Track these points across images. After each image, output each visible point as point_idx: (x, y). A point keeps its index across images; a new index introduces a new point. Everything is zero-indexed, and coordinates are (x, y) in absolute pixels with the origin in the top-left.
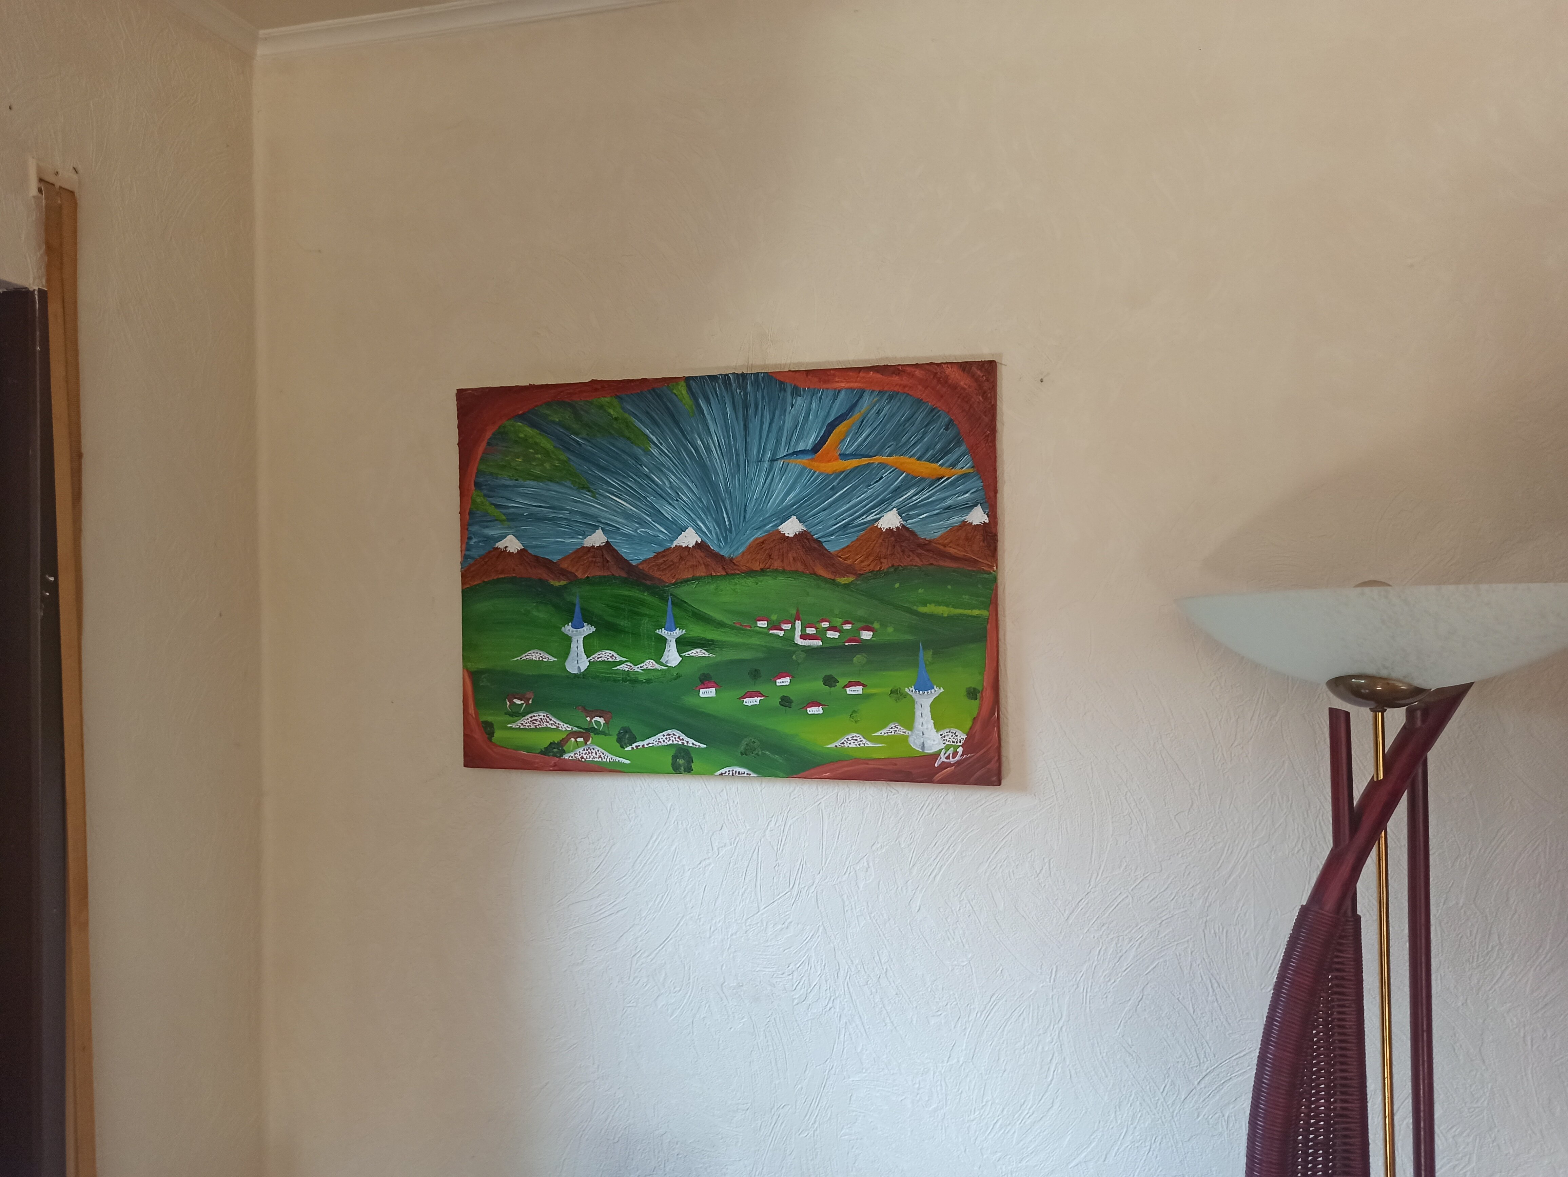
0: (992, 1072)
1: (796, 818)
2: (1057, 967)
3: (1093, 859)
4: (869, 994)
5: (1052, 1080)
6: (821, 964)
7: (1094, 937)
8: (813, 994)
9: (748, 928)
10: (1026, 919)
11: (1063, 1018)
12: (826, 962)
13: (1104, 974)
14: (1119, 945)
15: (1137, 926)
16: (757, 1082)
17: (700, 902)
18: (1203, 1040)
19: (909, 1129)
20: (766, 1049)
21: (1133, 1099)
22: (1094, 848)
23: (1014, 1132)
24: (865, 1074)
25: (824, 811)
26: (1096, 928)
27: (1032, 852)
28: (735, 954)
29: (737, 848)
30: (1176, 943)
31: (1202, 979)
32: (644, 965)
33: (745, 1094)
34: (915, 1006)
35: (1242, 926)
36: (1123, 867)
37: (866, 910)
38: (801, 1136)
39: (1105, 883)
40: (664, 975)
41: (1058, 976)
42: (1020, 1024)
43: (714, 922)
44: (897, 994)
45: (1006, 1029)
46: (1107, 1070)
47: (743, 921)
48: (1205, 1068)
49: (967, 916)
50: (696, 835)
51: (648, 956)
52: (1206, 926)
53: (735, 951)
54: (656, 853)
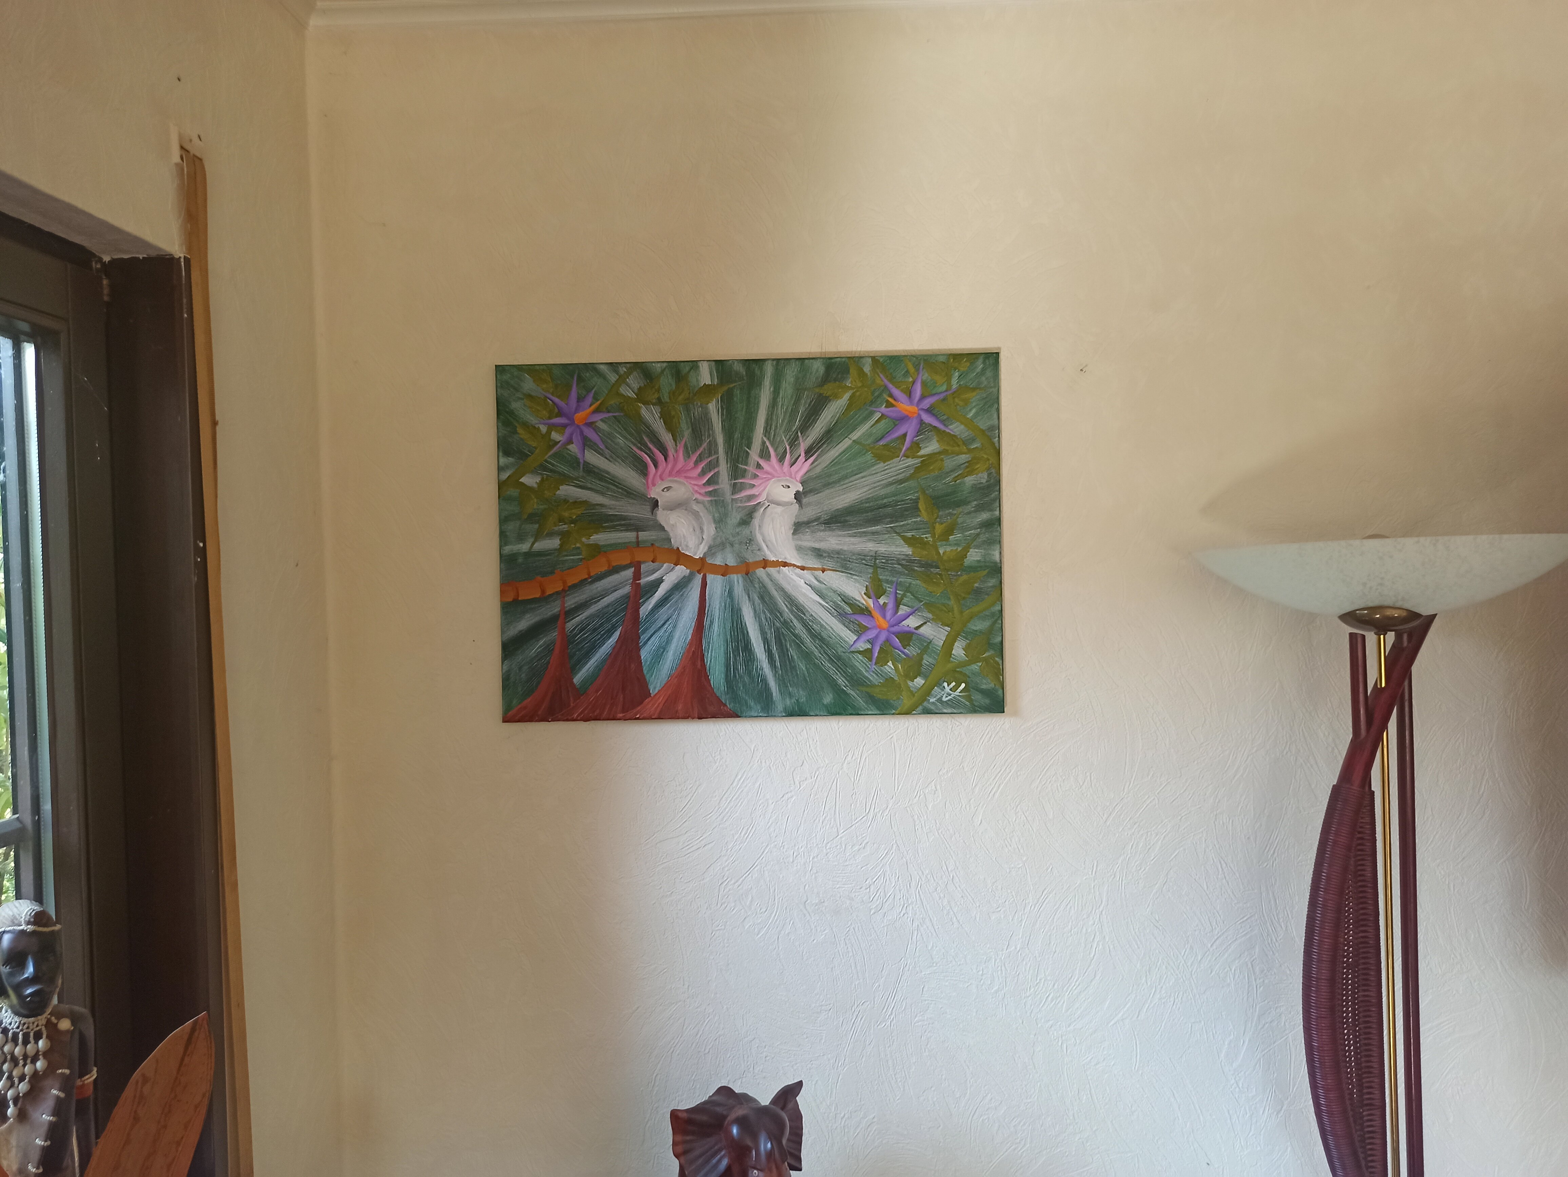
0: (1044, 954)
1: (871, 751)
2: (1097, 862)
3: (1126, 771)
4: (938, 899)
5: (1094, 956)
6: (895, 877)
7: (1128, 834)
8: (888, 903)
9: (828, 850)
10: (1071, 824)
11: (1103, 904)
12: (900, 874)
13: (1136, 864)
14: (1147, 840)
15: (1162, 822)
16: (838, 984)
17: (784, 831)
18: (1215, 911)
19: (974, 1010)
20: (846, 955)
21: (1160, 964)
22: (1127, 761)
23: (1064, 1002)
24: (935, 968)
25: (896, 744)
26: (1129, 826)
27: (1076, 768)
28: (817, 875)
29: (817, 781)
30: (1193, 834)
31: (1214, 861)
32: (731, 892)
33: (828, 996)
34: (978, 905)
35: (1244, 816)
36: (1151, 775)
37: (934, 826)
38: (879, 1027)
39: (1136, 790)
40: (750, 898)
41: (1098, 869)
42: (1068, 912)
43: (797, 848)
44: (962, 897)
45: (1056, 917)
46: (1139, 943)
47: (824, 845)
48: (1216, 932)
49: (1022, 826)
50: (778, 771)
51: (735, 883)
52: (1216, 819)
53: (817, 872)
54: (741, 790)
